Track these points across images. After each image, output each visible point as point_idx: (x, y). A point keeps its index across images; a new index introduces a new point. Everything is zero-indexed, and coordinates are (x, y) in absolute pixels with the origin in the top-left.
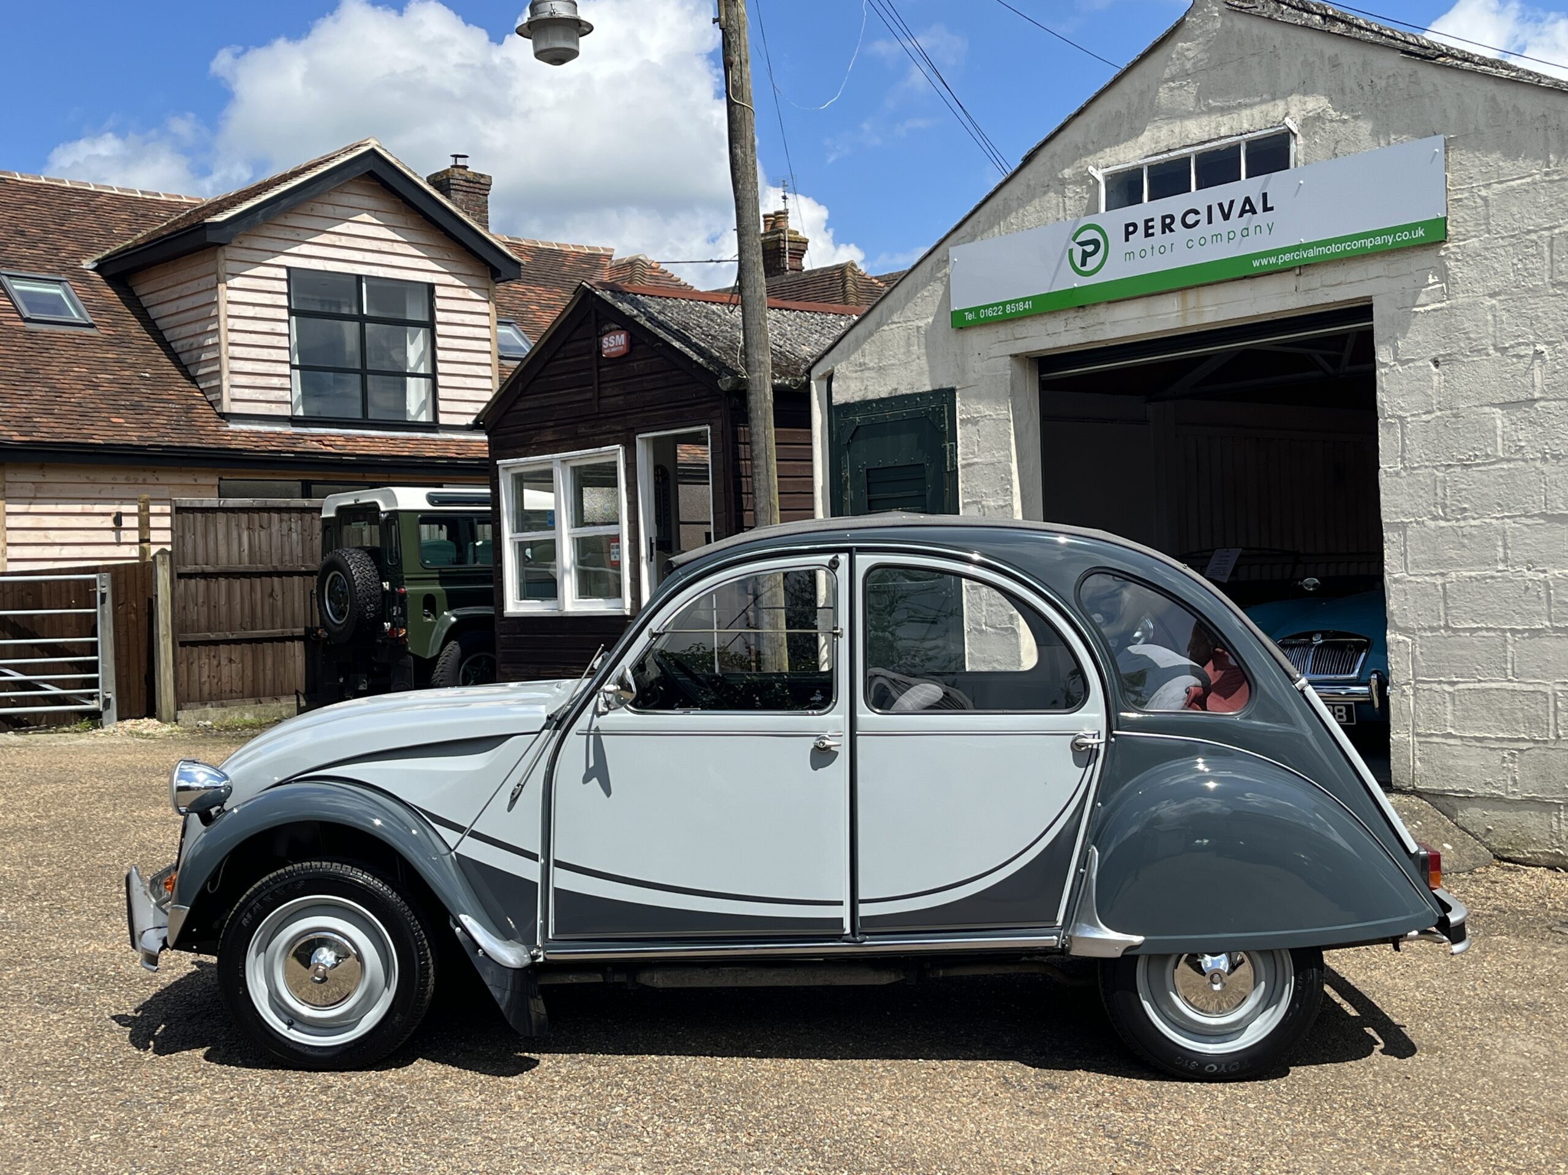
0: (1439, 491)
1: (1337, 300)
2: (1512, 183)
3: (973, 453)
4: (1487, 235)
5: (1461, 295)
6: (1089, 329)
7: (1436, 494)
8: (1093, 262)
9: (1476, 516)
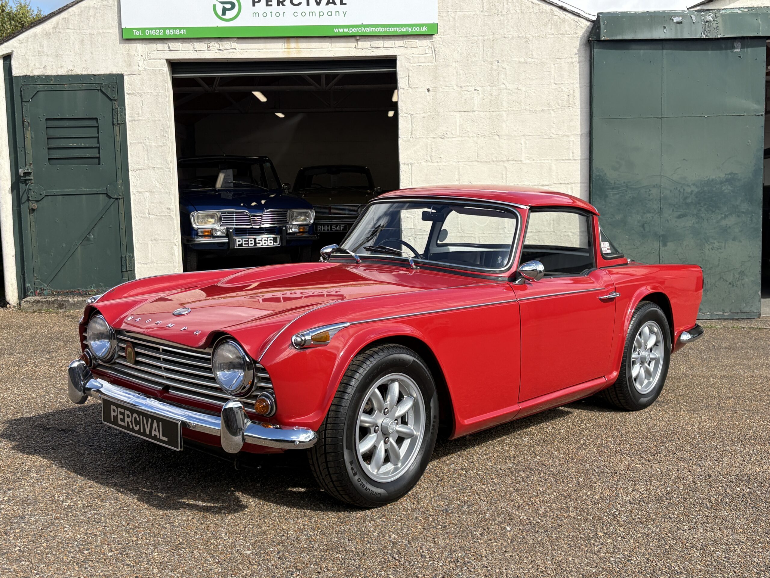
0: (428, 149)
1: (378, 55)
2: (466, 13)
3: (138, 114)
4: (454, 35)
5: (442, 61)
6: (224, 51)
7: (427, 150)
8: (229, 14)
9: (445, 161)
